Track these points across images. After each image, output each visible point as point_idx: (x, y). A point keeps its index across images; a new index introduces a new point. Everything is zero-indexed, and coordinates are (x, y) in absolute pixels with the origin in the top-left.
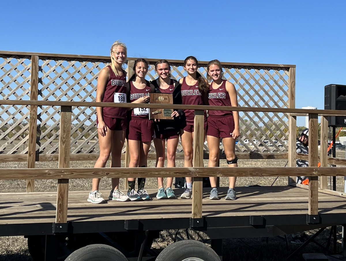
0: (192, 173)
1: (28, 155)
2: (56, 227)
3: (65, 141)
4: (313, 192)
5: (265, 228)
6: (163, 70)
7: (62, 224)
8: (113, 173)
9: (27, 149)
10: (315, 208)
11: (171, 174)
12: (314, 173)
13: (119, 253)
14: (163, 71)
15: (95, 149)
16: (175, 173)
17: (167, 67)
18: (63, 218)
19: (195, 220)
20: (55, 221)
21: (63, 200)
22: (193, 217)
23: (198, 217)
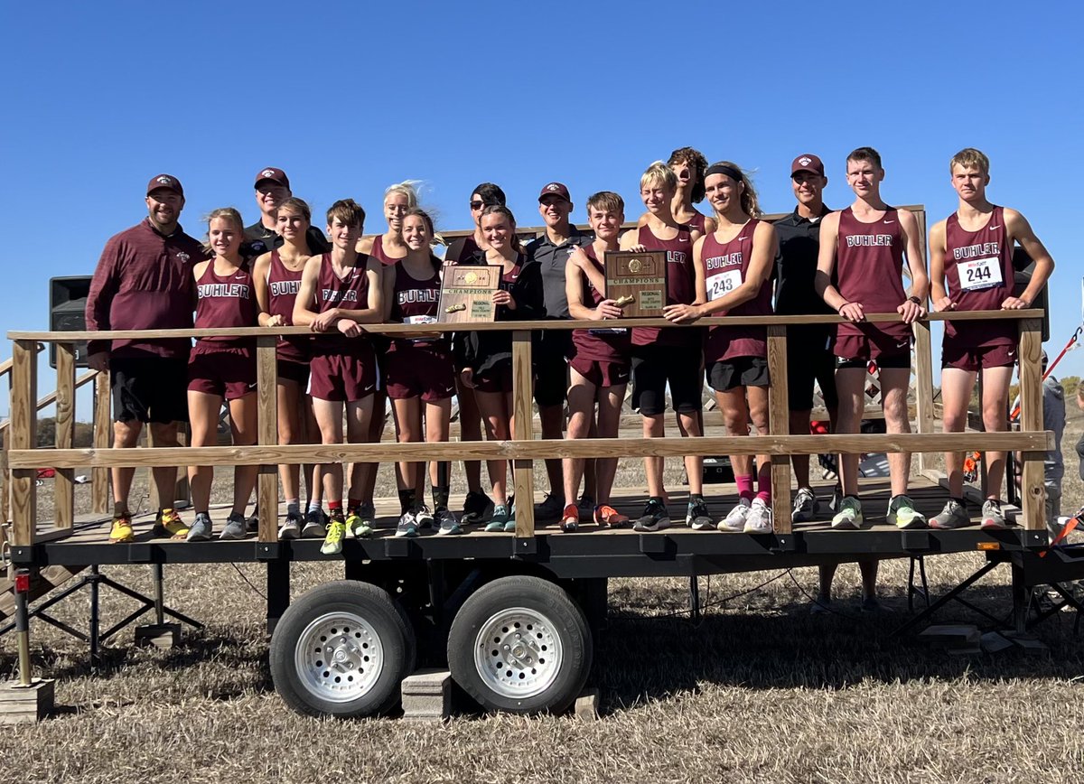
0: (507, 452)
2: (257, 549)
3: (266, 398)
5: (674, 559)
6: (494, 230)
7: (269, 545)
8: (352, 454)
10: (785, 520)
11: (464, 454)
12: (774, 447)
14: (494, 233)
16: (471, 452)
17: (501, 222)
18: (270, 532)
19: (520, 541)
20: (257, 539)
21: (268, 502)
22: (517, 535)
23: (527, 536)
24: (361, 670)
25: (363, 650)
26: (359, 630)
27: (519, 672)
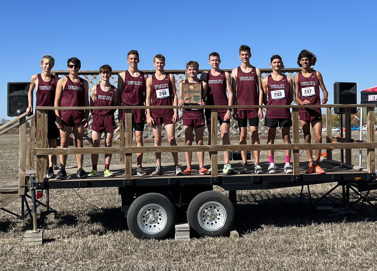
0: (210, 149)
1: (119, 140)
2: (125, 182)
4: (295, 160)
5: (262, 184)
7: (129, 180)
8: (158, 150)
9: (119, 136)
10: (297, 171)
11: (196, 149)
12: (295, 147)
13: (165, 198)
15: (164, 135)
16: (198, 149)
18: (129, 177)
19: (213, 178)
20: (124, 179)
21: (129, 166)
22: (212, 176)
23: (215, 177)
24: (158, 223)
25: (159, 216)
26: (158, 210)
27: (211, 223)
